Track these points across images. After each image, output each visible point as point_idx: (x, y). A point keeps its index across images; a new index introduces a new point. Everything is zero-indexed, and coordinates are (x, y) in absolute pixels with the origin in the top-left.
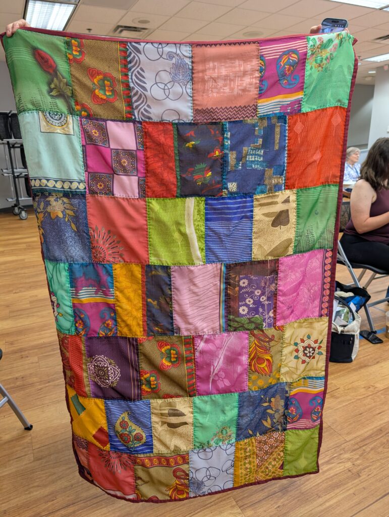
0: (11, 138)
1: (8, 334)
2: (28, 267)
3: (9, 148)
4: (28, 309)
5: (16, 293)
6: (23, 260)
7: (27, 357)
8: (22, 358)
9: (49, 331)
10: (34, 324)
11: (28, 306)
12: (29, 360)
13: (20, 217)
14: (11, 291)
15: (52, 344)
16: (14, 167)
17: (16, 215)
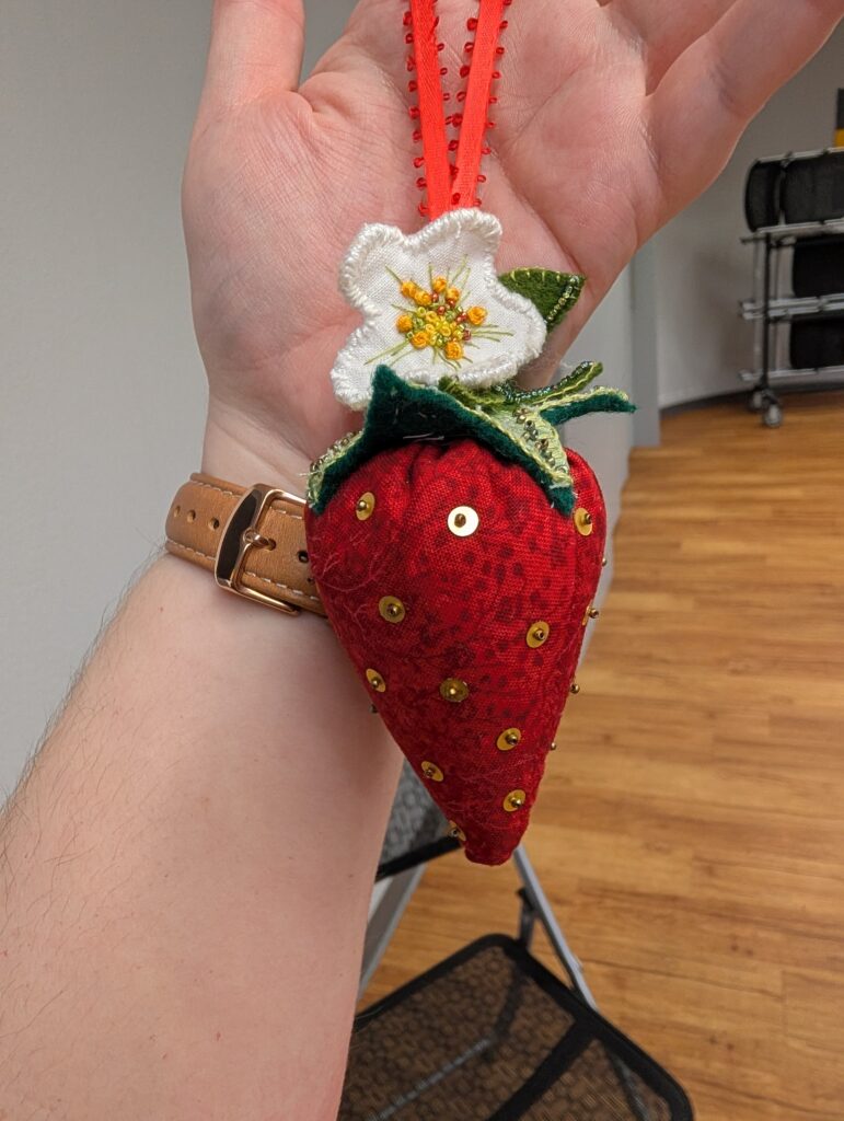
0: (776, 222)
1: (702, 823)
2: (774, 587)
3: (769, 249)
4: (765, 745)
5: (735, 672)
6: (763, 558)
7: (750, 953)
8: (735, 948)
9: (821, 865)
10: (778, 816)
11: (764, 732)
12: (754, 970)
13: (763, 418)
14: (722, 662)
15: (830, 932)
16: (772, 293)
17: (753, 411)
